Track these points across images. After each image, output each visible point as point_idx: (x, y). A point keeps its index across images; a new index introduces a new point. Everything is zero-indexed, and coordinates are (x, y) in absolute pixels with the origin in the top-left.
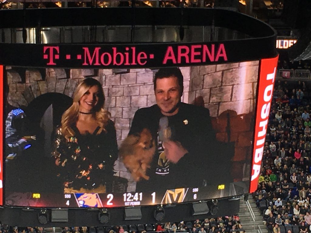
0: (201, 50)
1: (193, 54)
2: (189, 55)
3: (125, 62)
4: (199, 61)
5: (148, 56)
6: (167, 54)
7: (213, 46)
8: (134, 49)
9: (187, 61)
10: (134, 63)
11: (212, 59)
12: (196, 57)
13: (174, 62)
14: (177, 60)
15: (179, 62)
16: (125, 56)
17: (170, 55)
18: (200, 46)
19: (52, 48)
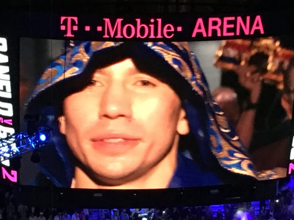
0: (234, 22)
1: (226, 26)
2: (221, 27)
4: (232, 34)
5: (176, 29)
6: (197, 26)
7: (248, 18)
8: (160, 20)
9: (219, 34)
10: (159, 36)
11: (247, 33)
12: (229, 30)
13: (205, 35)
14: (207, 33)
15: (210, 35)
16: (149, 28)
17: (200, 28)
18: (233, 18)
19: (69, 18)
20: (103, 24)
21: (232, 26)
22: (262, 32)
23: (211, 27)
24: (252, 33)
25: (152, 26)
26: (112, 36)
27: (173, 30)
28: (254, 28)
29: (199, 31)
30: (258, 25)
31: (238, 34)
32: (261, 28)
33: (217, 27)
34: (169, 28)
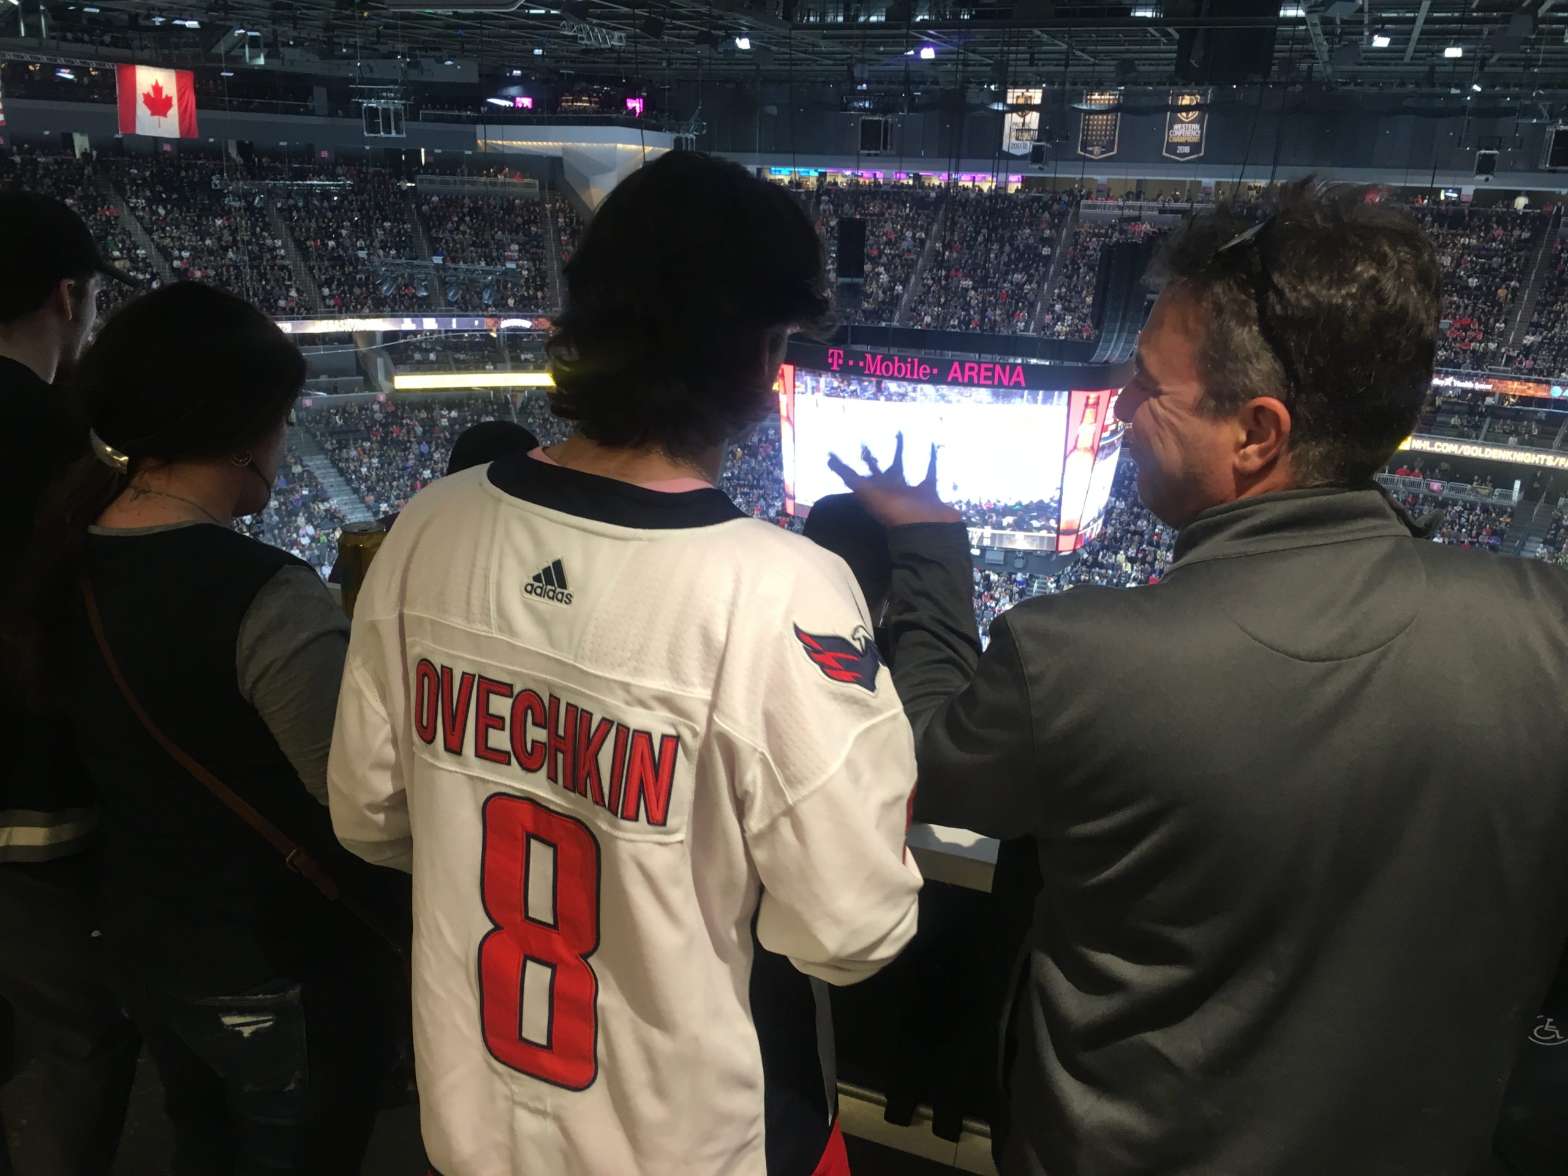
0: (993, 370)
1: (983, 373)
2: (978, 374)
3: (906, 374)
4: (990, 382)
5: (931, 371)
6: (953, 370)
7: (1008, 367)
8: (916, 360)
9: (976, 381)
10: (915, 377)
11: (1006, 384)
12: (986, 378)
13: (961, 380)
14: (963, 377)
15: (966, 380)
16: (906, 368)
17: (955, 372)
18: (991, 366)
19: (836, 351)
20: (864, 359)
21: (990, 374)
22: (1023, 385)
23: (967, 373)
24: (1012, 384)
25: (909, 366)
26: (872, 372)
27: (928, 371)
28: (1014, 378)
29: (955, 375)
30: (1018, 376)
31: (996, 383)
32: (1022, 379)
33: (974, 374)
34: (925, 369)
